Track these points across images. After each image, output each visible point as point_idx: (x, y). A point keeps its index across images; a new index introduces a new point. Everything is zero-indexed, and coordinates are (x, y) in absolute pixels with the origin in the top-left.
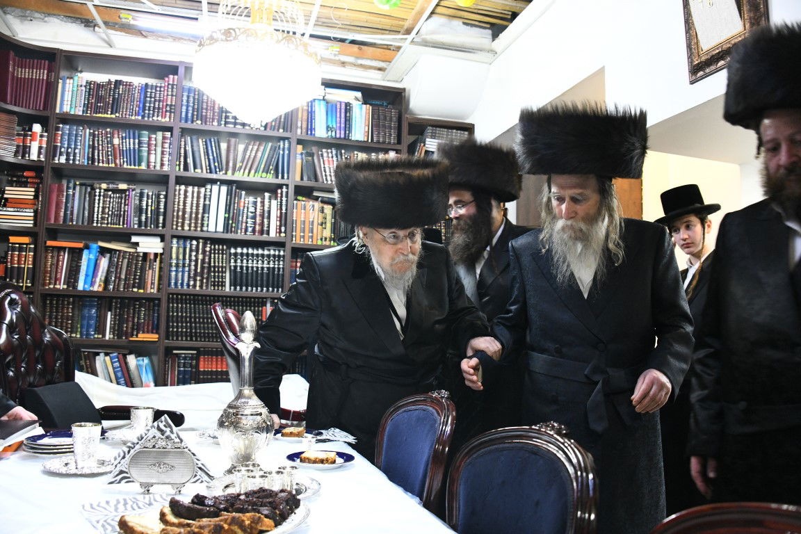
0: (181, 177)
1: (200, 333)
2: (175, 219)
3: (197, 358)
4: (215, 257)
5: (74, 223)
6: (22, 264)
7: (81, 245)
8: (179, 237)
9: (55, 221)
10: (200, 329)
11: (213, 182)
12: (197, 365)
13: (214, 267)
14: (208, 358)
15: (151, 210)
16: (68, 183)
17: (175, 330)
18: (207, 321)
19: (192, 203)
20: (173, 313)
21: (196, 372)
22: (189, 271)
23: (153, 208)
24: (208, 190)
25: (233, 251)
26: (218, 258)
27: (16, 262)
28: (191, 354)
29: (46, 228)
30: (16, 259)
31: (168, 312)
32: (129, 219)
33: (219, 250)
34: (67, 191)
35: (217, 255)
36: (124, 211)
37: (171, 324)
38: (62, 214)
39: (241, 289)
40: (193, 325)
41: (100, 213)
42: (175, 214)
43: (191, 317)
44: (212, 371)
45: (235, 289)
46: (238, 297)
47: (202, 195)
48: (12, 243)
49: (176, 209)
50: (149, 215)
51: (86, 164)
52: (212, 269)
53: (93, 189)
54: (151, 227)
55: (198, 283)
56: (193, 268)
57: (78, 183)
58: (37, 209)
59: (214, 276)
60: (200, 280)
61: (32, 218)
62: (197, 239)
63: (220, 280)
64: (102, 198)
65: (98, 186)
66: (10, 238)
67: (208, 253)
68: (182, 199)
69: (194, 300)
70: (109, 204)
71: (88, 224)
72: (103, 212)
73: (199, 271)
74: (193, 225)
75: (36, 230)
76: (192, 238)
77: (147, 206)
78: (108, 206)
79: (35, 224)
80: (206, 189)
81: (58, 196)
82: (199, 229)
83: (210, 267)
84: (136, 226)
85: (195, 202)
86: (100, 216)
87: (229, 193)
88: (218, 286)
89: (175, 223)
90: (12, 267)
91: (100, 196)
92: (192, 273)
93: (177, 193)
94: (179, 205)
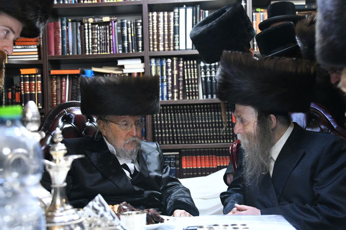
0: (153, 5)
1: (181, 137)
2: (151, 42)
3: (179, 158)
4: (187, 71)
5: (71, 54)
6: (33, 91)
7: (77, 72)
8: (156, 58)
9: (55, 54)
10: (181, 134)
11: (180, 5)
12: (180, 165)
13: (188, 80)
14: (189, 158)
15: (132, 36)
16: (62, 20)
17: (160, 135)
18: (186, 126)
19: (164, 27)
20: (157, 122)
21: (180, 169)
22: (167, 85)
23: (133, 35)
24: (176, 14)
25: (202, 64)
26: (191, 72)
27: (28, 90)
28: (175, 155)
29: (49, 60)
30: (28, 87)
31: (153, 121)
32: (114, 46)
33: (190, 65)
34: (62, 28)
35: (189, 70)
36: (110, 40)
37: (156, 131)
38: (60, 47)
39: (212, 97)
40: (175, 130)
41: (91, 44)
42: (151, 37)
43: (172, 124)
44: (193, 169)
45: (207, 97)
46: (210, 104)
47: (172, 19)
48: (23, 75)
49: (151, 33)
50: (130, 41)
51: (73, 3)
52: (186, 82)
53: (82, 24)
54: (132, 51)
55: (176, 95)
56: (170, 82)
57: (70, 20)
58: (40, 45)
59: (189, 87)
60: (176, 92)
61: (36, 53)
62: (171, 57)
63: (194, 90)
64: (90, 30)
65: (86, 21)
66: (21, 70)
67: (181, 69)
68: (155, 25)
69: (174, 110)
70: (97, 36)
71: (82, 53)
72: (93, 43)
73: (175, 84)
74: (166, 45)
75: (41, 62)
76: (167, 57)
77: (128, 33)
78: (96, 37)
79: (40, 57)
80: (174, 13)
81: (55, 33)
82: (172, 48)
83: (184, 80)
84: (121, 52)
85: (166, 26)
86: (90, 46)
87: (194, 14)
88: (193, 96)
89: (151, 45)
90: (25, 95)
91: (88, 29)
92: (170, 86)
93: (151, 19)
94: (153, 30)
